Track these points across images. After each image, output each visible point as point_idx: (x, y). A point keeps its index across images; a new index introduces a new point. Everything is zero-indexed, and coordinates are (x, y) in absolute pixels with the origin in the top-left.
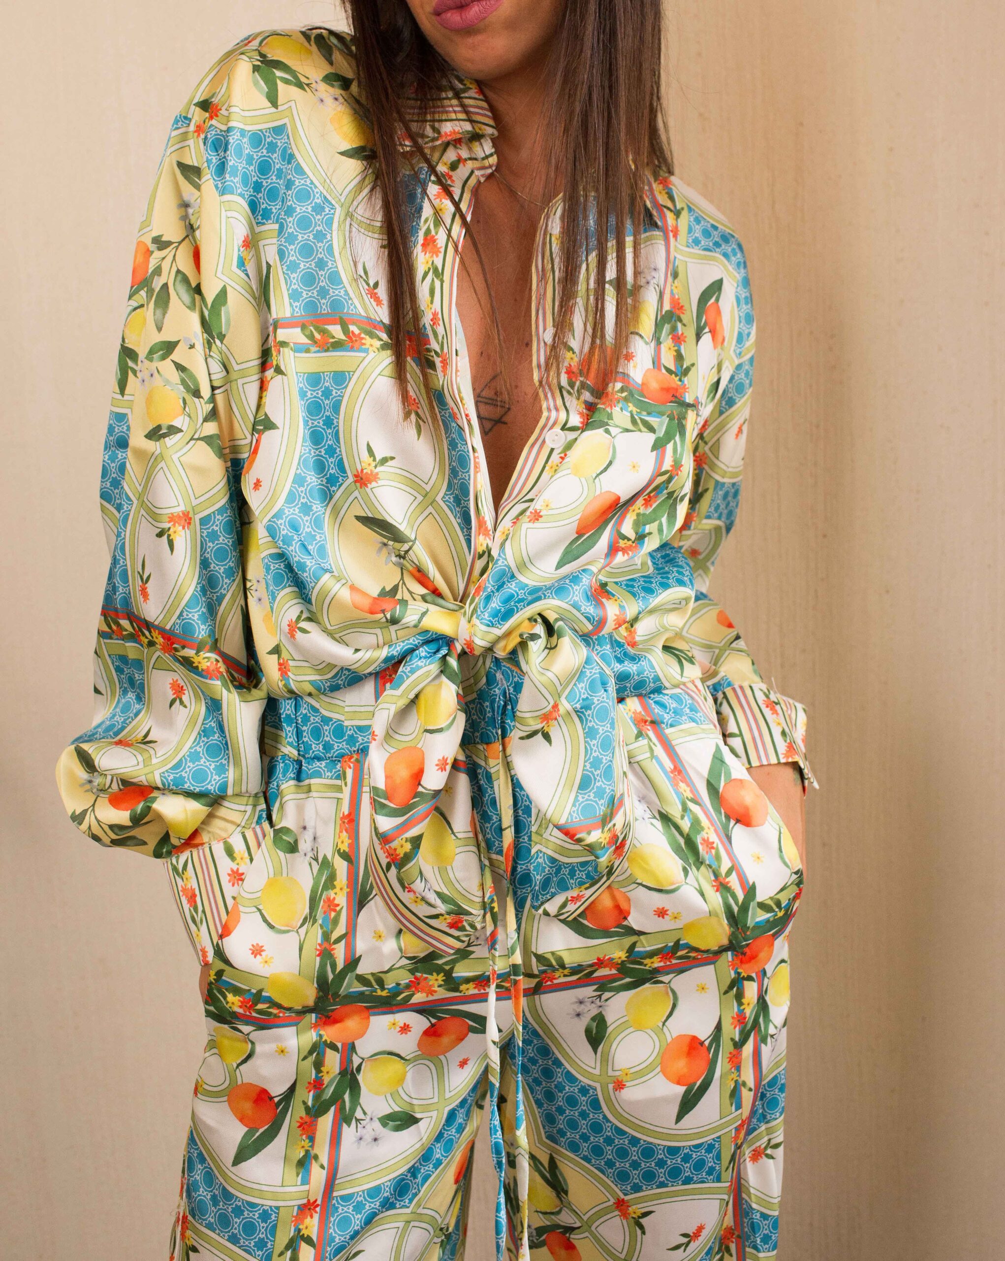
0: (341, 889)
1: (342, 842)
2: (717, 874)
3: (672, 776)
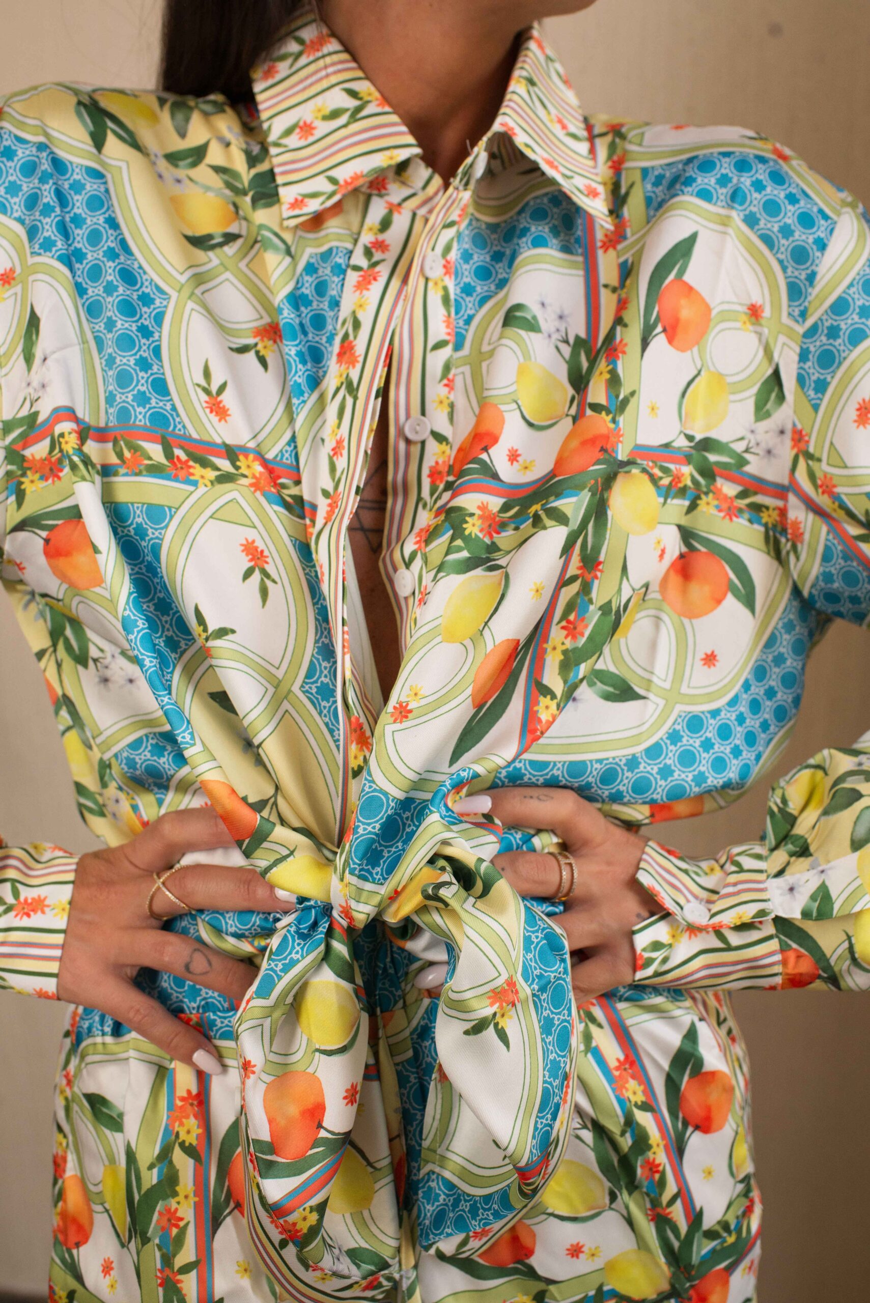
0: (186, 1197)
1: (188, 1132)
2: (655, 1203)
3: (617, 1073)
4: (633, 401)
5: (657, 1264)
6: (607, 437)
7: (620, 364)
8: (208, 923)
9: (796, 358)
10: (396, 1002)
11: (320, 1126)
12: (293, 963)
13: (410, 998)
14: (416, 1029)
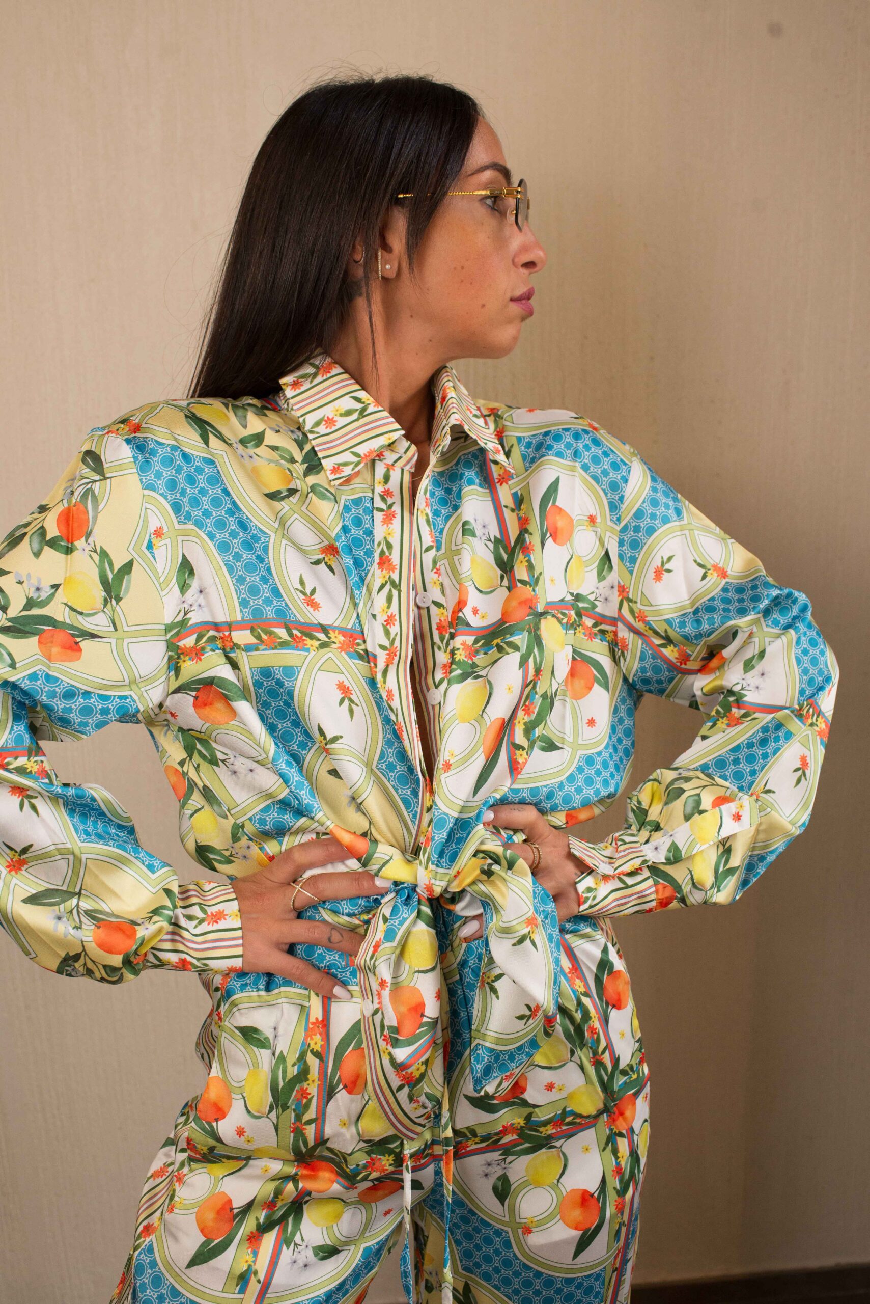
0: (313, 1081)
1: (316, 1043)
2: (595, 1053)
3: (570, 976)
4: (541, 578)
5: (597, 1093)
6: (531, 600)
7: (532, 556)
8: (330, 910)
9: (617, 544)
10: (447, 948)
11: (423, 1015)
12: (405, 919)
13: (456, 944)
14: (460, 962)
